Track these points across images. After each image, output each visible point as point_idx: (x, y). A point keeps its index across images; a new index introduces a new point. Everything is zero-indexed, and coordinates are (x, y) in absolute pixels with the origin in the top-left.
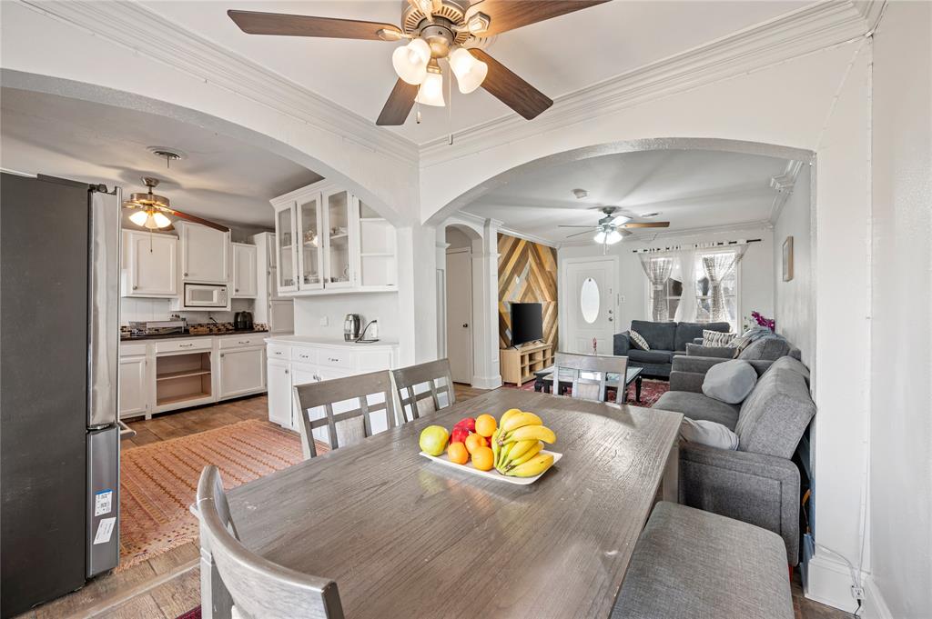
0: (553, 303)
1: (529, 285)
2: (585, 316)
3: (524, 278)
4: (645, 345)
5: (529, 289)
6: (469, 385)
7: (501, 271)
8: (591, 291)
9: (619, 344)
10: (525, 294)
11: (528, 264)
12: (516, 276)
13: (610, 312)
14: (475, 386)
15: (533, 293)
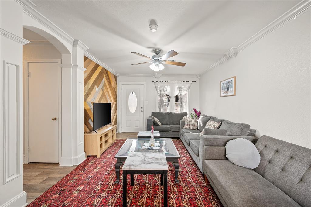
0: (115, 103)
1: (103, 93)
2: (130, 109)
3: (101, 88)
4: (160, 124)
5: (103, 95)
6: (57, 164)
7: (86, 81)
8: (133, 98)
9: (149, 123)
10: (101, 98)
11: (103, 81)
12: (96, 86)
13: (142, 108)
14: (62, 165)
15: (106, 98)
